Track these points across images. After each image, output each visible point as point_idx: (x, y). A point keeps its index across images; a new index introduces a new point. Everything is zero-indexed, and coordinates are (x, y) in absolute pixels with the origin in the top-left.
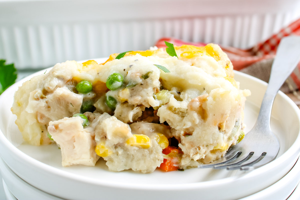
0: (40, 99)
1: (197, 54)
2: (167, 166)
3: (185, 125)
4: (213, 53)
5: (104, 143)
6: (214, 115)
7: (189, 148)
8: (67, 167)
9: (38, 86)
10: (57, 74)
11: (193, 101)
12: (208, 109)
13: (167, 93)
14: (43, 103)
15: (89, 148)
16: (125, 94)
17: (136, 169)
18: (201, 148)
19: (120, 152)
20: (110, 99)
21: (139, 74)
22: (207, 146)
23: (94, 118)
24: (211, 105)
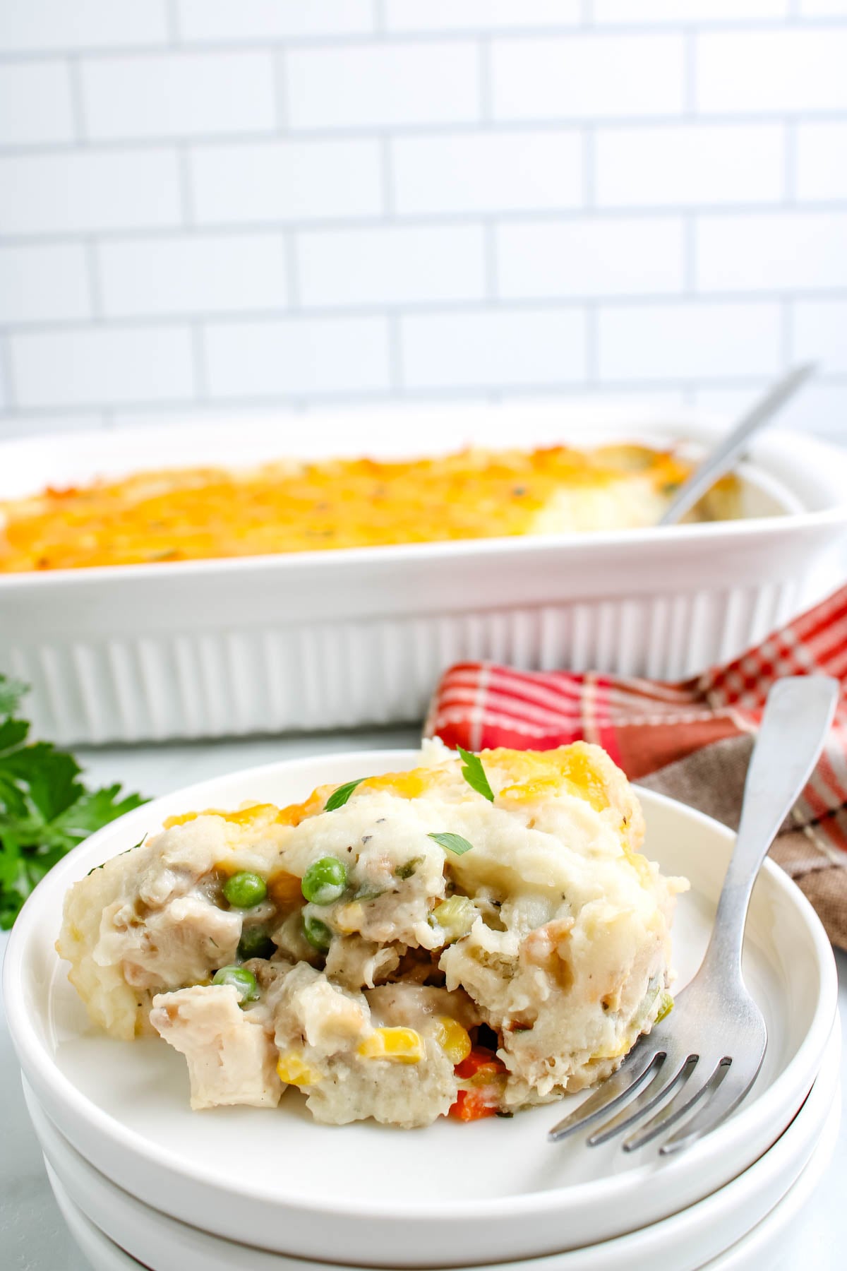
0: (129, 927)
1: (544, 793)
2: (467, 1110)
3: (512, 1003)
4: (589, 775)
5: (300, 1055)
6: (591, 977)
7: (526, 1063)
8: (205, 1110)
9: (124, 888)
10: (171, 859)
11: (532, 939)
12: (575, 961)
13: (464, 908)
14: (136, 940)
15: (260, 1066)
16: (351, 917)
17: (386, 1119)
18: (556, 1061)
19: (343, 1074)
20: (313, 924)
21: (387, 865)
22: (573, 1055)
23: (273, 979)
24: (582, 950)
